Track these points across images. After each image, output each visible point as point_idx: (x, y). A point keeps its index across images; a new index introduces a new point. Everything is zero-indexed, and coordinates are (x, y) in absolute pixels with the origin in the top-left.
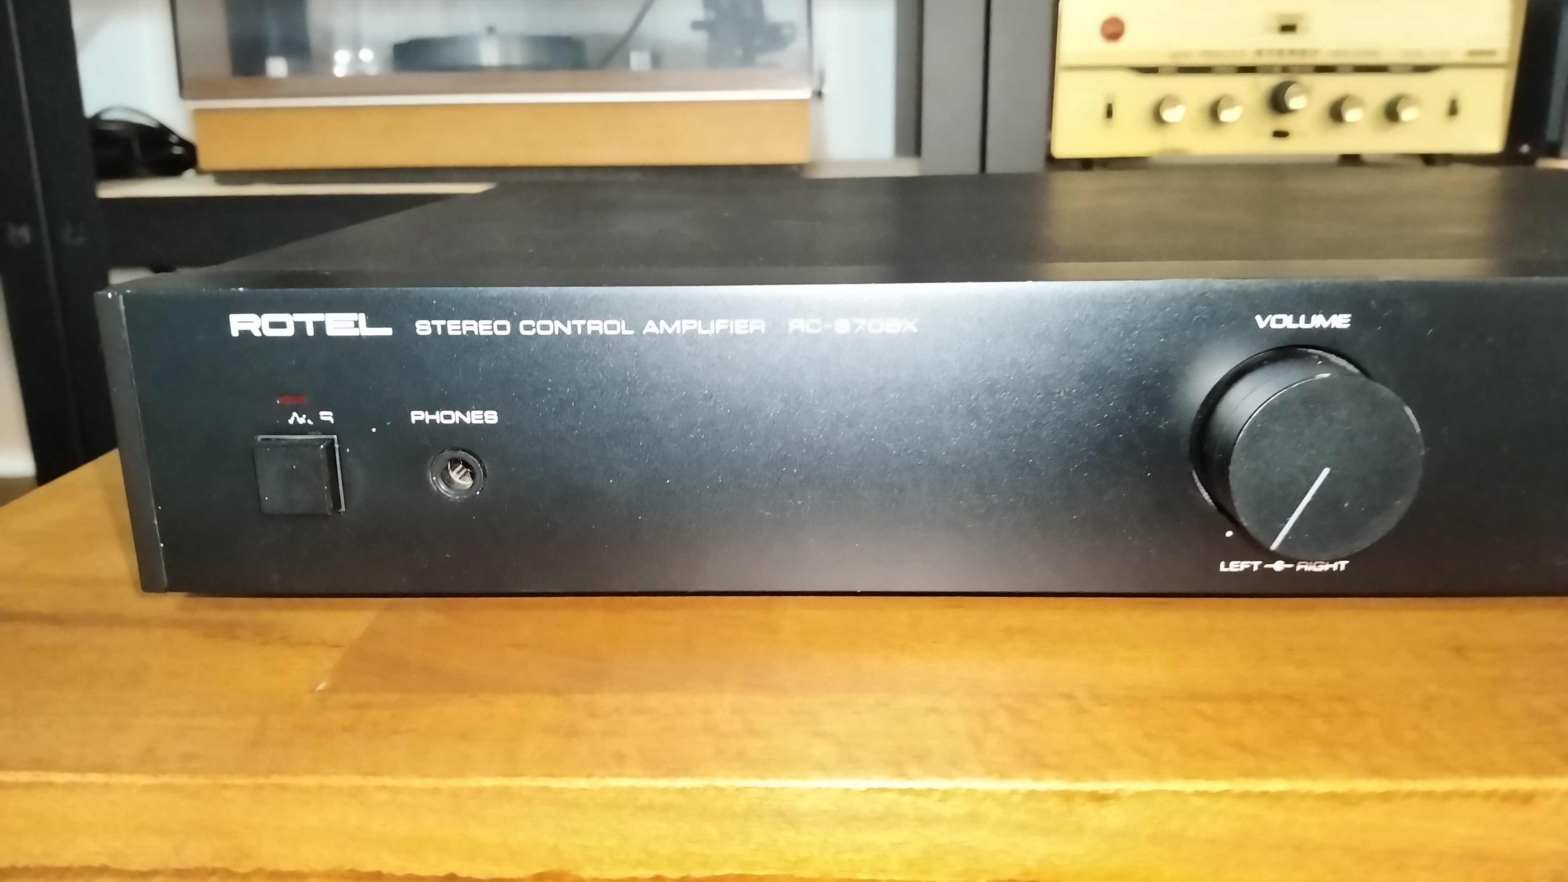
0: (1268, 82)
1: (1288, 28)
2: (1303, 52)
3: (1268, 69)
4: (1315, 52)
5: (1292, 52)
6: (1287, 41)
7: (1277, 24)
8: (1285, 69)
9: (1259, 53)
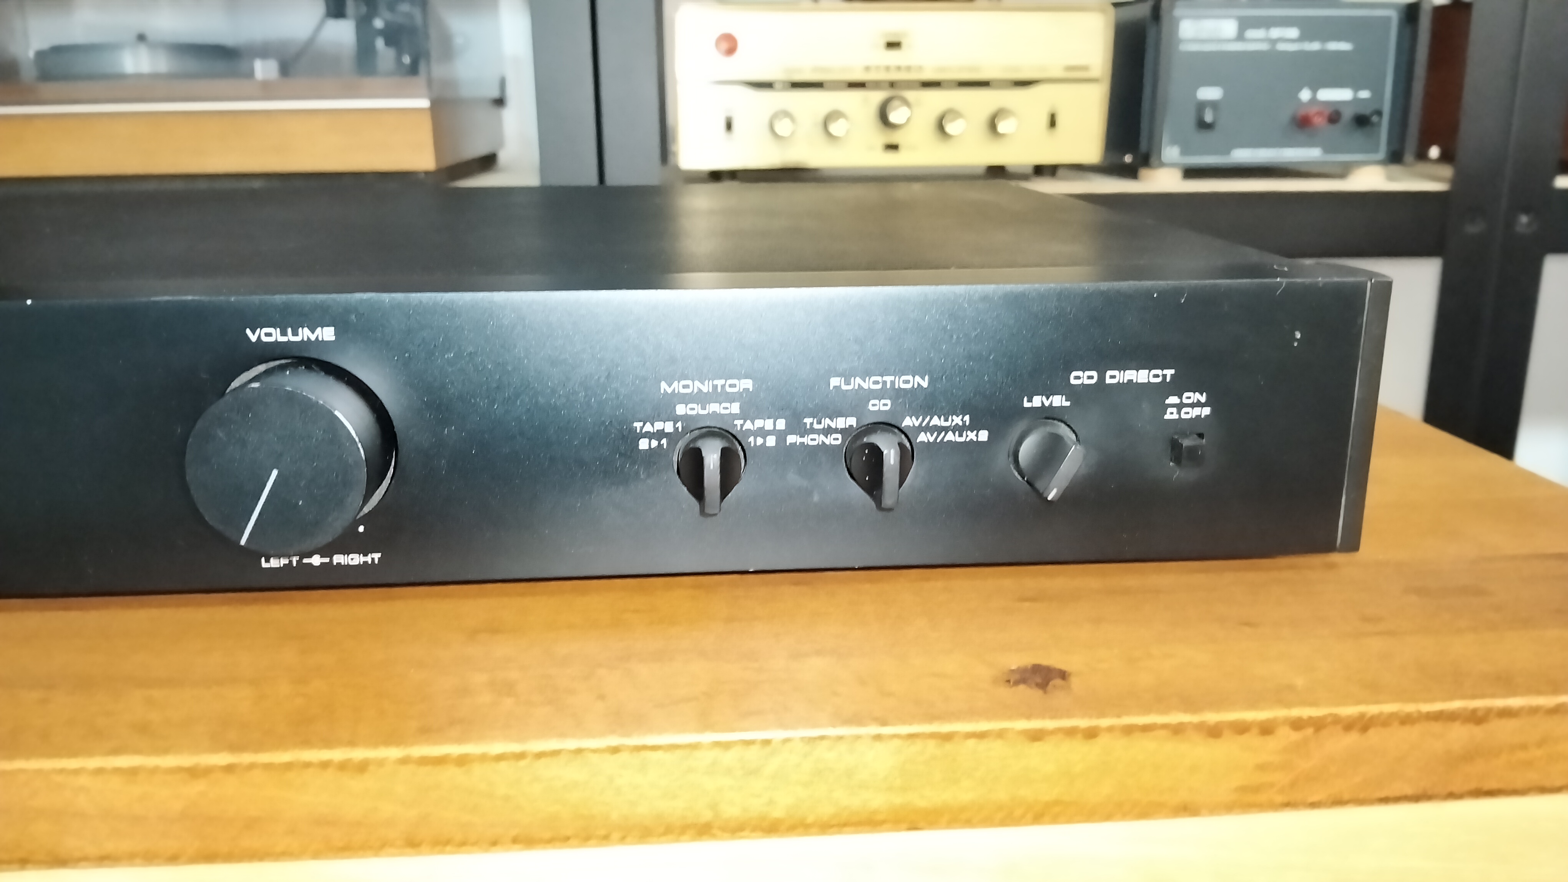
0: (877, 97)
1: (893, 45)
2: (909, 69)
3: (876, 85)
4: (920, 69)
5: (899, 68)
6: (893, 57)
7: (882, 42)
8: (892, 84)
9: (867, 69)
